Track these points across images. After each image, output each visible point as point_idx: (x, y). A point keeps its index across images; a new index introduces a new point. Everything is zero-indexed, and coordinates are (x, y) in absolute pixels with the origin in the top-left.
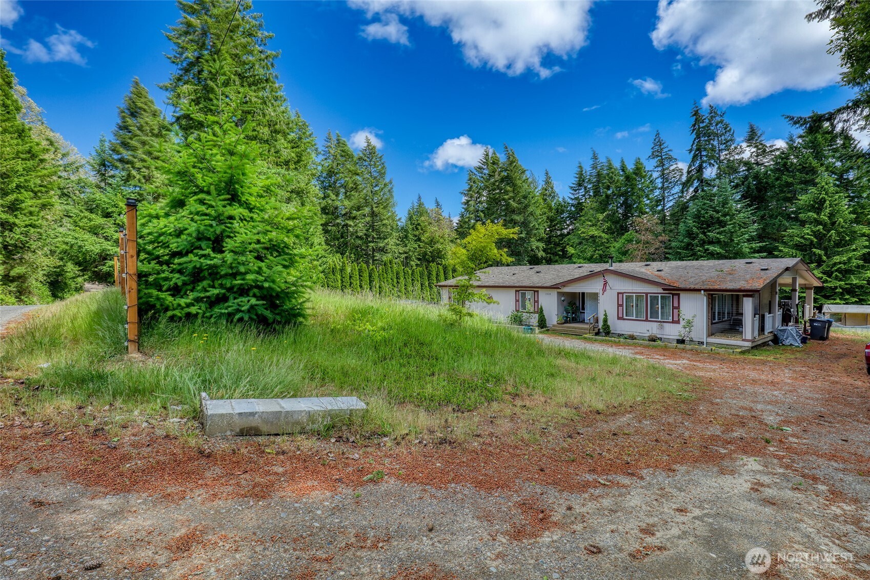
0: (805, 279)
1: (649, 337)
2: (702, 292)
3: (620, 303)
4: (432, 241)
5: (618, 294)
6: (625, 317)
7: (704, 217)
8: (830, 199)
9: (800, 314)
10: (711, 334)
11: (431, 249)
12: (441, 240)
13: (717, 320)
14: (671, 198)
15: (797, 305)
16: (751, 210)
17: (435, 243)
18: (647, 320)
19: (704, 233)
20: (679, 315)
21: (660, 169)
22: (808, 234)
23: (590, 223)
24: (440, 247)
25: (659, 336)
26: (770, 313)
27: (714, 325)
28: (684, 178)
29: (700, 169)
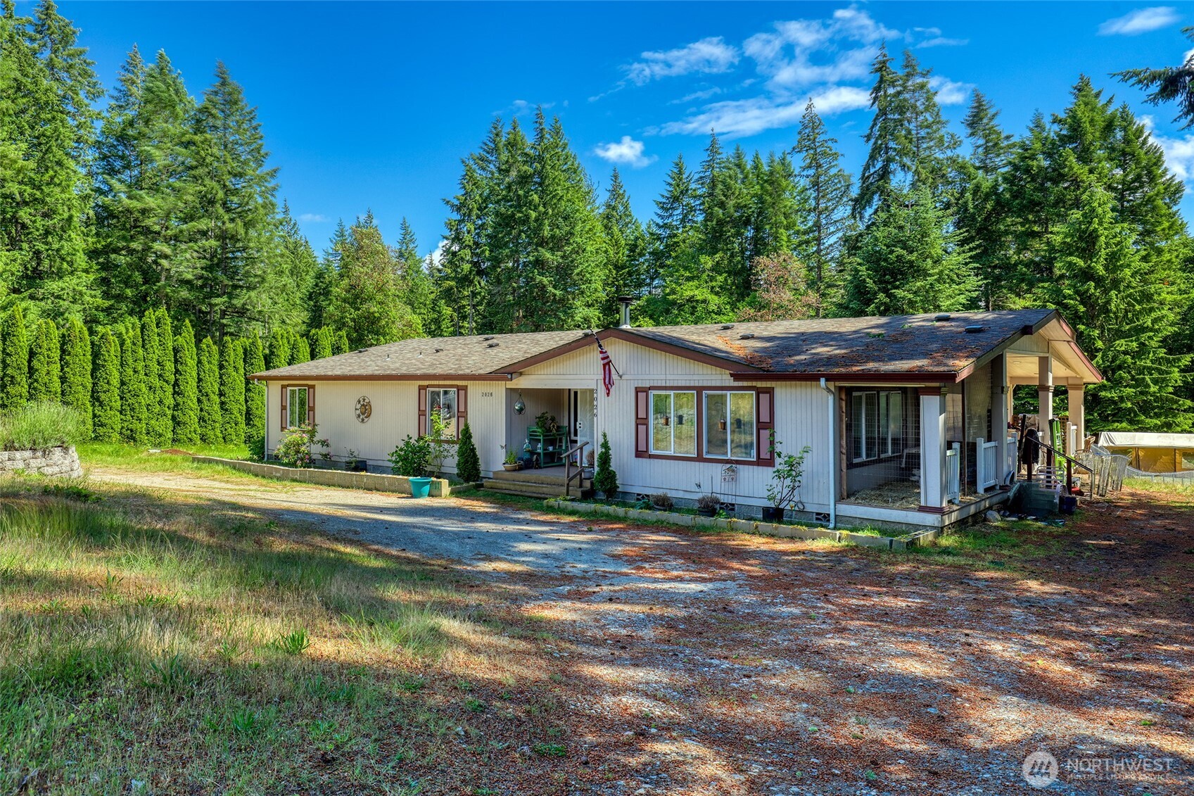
0: (1068, 365)
1: (700, 501)
2: (823, 381)
3: (642, 415)
4: (357, 297)
5: (638, 390)
6: (652, 451)
7: (885, 260)
8: (1106, 233)
9: (1058, 443)
10: (846, 493)
11: (354, 314)
12: (380, 297)
13: (864, 458)
14: (832, 229)
15: (1051, 422)
16: (971, 250)
17: (364, 301)
18: (700, 458)
19: (886, 291)
20: (772, 443)
21: (811, 172)
22: (1070, 297)
23: (688, 274)
24: (374, 309)
25: (723, 499)
26: (989, 439)
27: (856, 471)
28: (855, 192)
29: (885, 174)
